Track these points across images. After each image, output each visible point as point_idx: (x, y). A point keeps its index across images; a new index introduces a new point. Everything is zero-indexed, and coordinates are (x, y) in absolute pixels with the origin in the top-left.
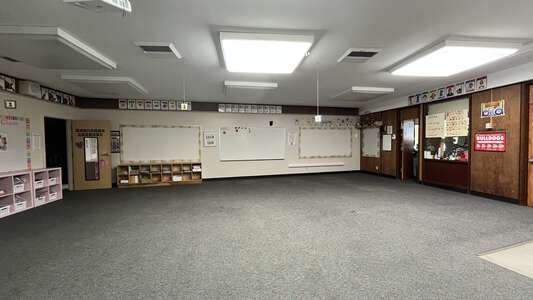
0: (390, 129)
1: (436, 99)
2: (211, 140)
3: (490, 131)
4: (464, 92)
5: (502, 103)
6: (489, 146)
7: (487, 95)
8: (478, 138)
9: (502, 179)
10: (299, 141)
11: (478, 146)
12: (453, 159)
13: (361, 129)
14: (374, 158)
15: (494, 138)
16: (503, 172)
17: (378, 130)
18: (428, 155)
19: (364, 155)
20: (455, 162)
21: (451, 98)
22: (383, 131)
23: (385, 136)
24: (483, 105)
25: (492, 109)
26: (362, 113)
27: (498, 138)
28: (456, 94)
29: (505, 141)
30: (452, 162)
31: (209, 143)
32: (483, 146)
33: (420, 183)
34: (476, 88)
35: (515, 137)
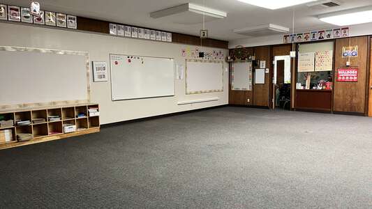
0: (263, 63)
1: (309, 40)
2: (101, 72)
3: (348, 67)
4: (332, 37)
5: (356, 47)
6: (347, 78)
7: (347, 41)
8: (340, 72)
9: (354, 101)
10: (186, 75)
11: (340, 78)
12: (320, 88)
13: (230, 63)
14: (245, 92)
15: (351, 72)
16: (355, 96)
17: (250, 64)
18: (299, 86)
19: (233, 89)
20: (322, 91)
21: (321, 41)
22: (255, 65)
23: (257, 71)
24: (344, 48)
25: (350, 52)
26: (231, 47)
27: (353, 72)
28: (326, 38)
29: (357, 74)
30: (319, 91)
31: (100, 77)
32: (344, 78)
33: (293, 110)
34: (341, 35)
35: (364, 71)
